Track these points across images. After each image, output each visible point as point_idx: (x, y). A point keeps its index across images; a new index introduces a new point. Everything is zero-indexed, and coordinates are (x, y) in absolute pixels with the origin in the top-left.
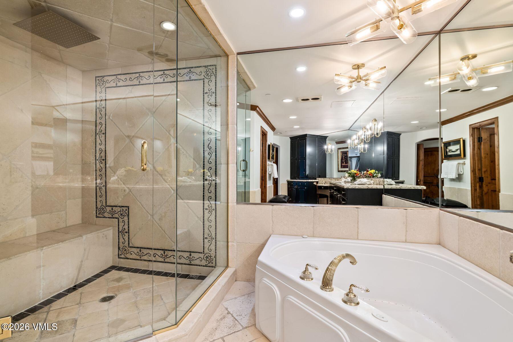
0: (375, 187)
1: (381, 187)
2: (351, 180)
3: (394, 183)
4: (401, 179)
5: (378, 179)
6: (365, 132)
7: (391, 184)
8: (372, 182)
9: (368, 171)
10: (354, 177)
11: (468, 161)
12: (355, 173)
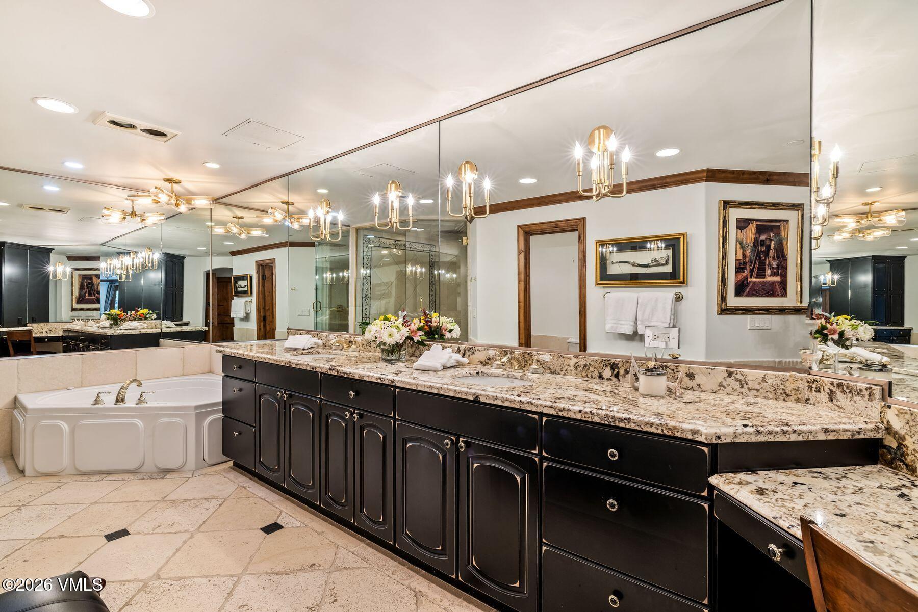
0: (150, 331)
1: (159, 331)
2: (110, 324)
3: (174, 326)
4: (185, 320)
5: (154, 322)
6: (133, 258)
7: (170, 327)
8: (145, 325)
9: (138, 311)
10: (115, 320)
11: (254, 298)
12: (118, 315)
